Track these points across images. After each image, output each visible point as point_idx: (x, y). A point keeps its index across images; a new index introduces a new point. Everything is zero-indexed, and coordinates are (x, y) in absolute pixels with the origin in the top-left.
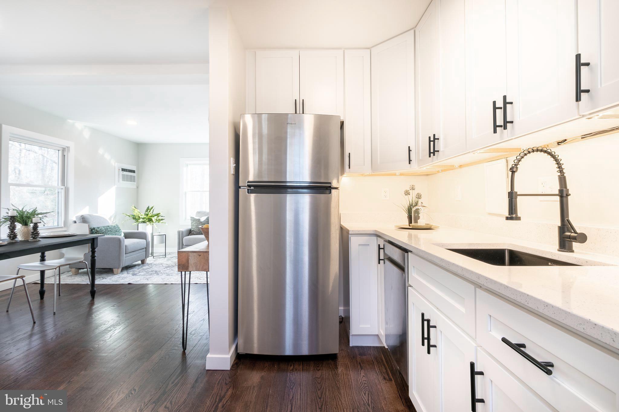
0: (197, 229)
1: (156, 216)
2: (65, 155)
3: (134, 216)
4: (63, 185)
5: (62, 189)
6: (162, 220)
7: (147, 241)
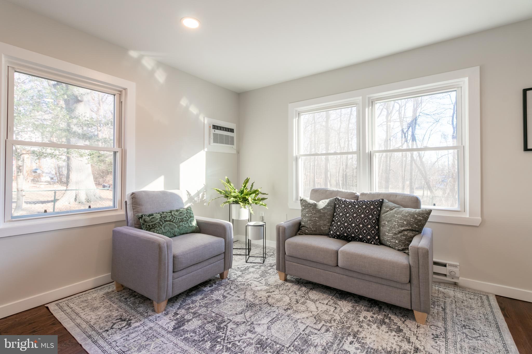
0: (310, 223)
1: (254, 195)
2: (122, 102)
3: (226, 192)
5: (117, 152)
6: (263, 199)
7: (227, 241)
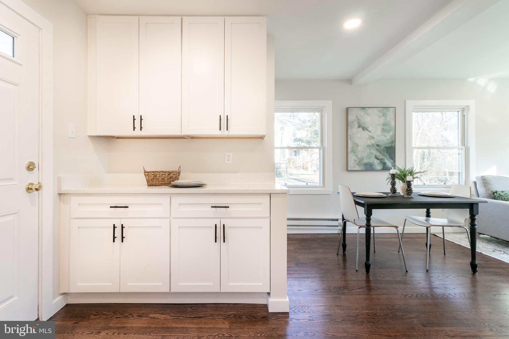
4: (463, 145)
5: (462, 149)
